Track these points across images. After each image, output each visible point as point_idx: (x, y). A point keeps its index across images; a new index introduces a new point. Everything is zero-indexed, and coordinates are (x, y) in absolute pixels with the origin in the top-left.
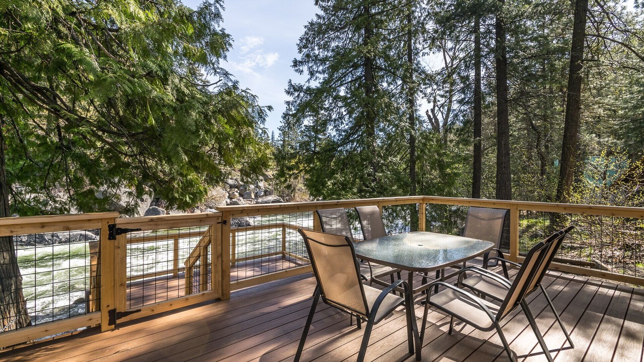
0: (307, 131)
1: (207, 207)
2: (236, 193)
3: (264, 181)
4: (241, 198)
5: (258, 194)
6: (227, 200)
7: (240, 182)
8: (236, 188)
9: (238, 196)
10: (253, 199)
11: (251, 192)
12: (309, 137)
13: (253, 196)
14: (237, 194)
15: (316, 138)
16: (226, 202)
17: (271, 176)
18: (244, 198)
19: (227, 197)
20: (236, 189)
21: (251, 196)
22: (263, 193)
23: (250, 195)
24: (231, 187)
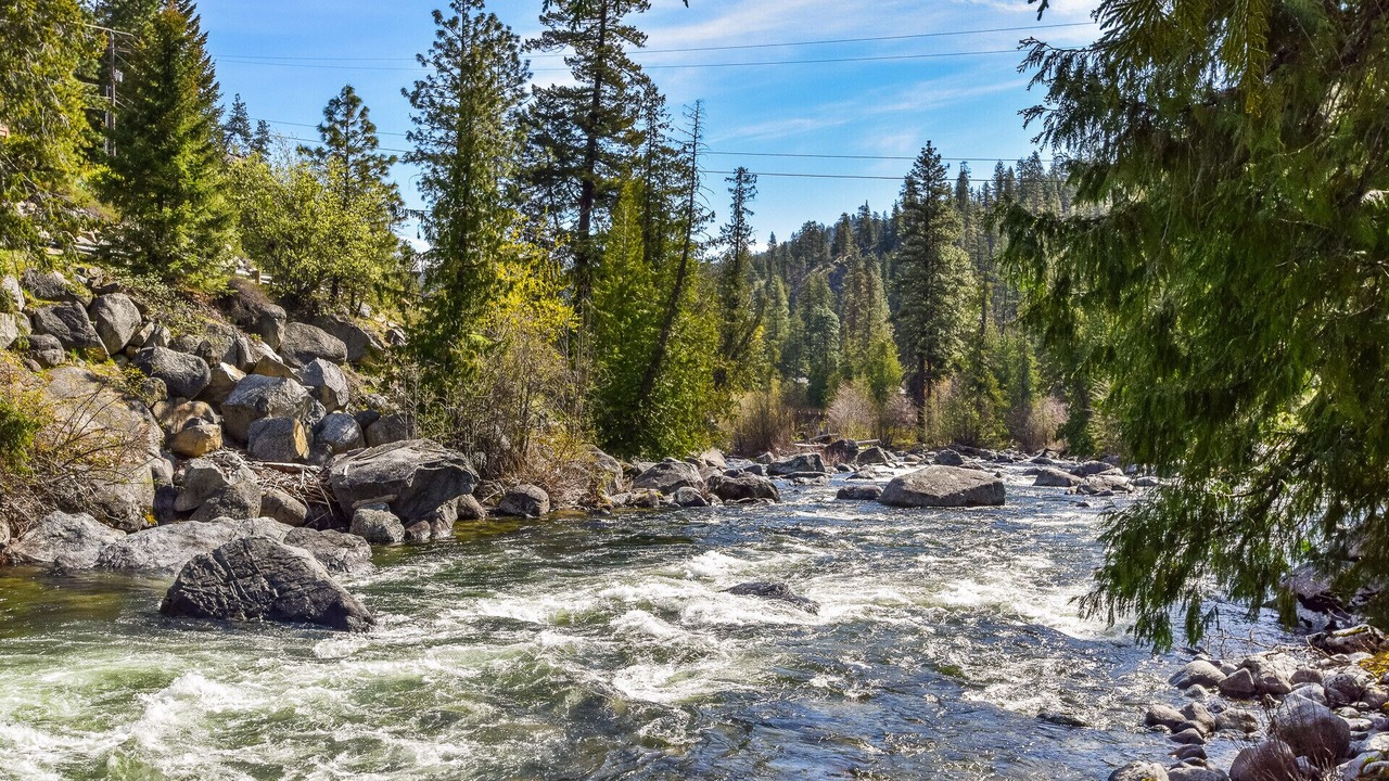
0: (546, 118)
1: (48, 500)
2: (204, 425)
3: (346, 366)
4: (236, 456)
5: (327, 433)
6: (158, 464)
7: (225, 366)
8: (200, 398)
9: (218, 441)
10: (301, 460)
11: (291, 424)
12: (559, 151)
13: (302, 446)
14: (212, 430)
15: (592, 153)
16: (155, 474)
17: (382, 338)
18: (250, 457)
19: (156, 450)
20: (202, 406)
21: (291, 443)
22: (351, 432)
23: (284, 433)
24: (178, 390)
